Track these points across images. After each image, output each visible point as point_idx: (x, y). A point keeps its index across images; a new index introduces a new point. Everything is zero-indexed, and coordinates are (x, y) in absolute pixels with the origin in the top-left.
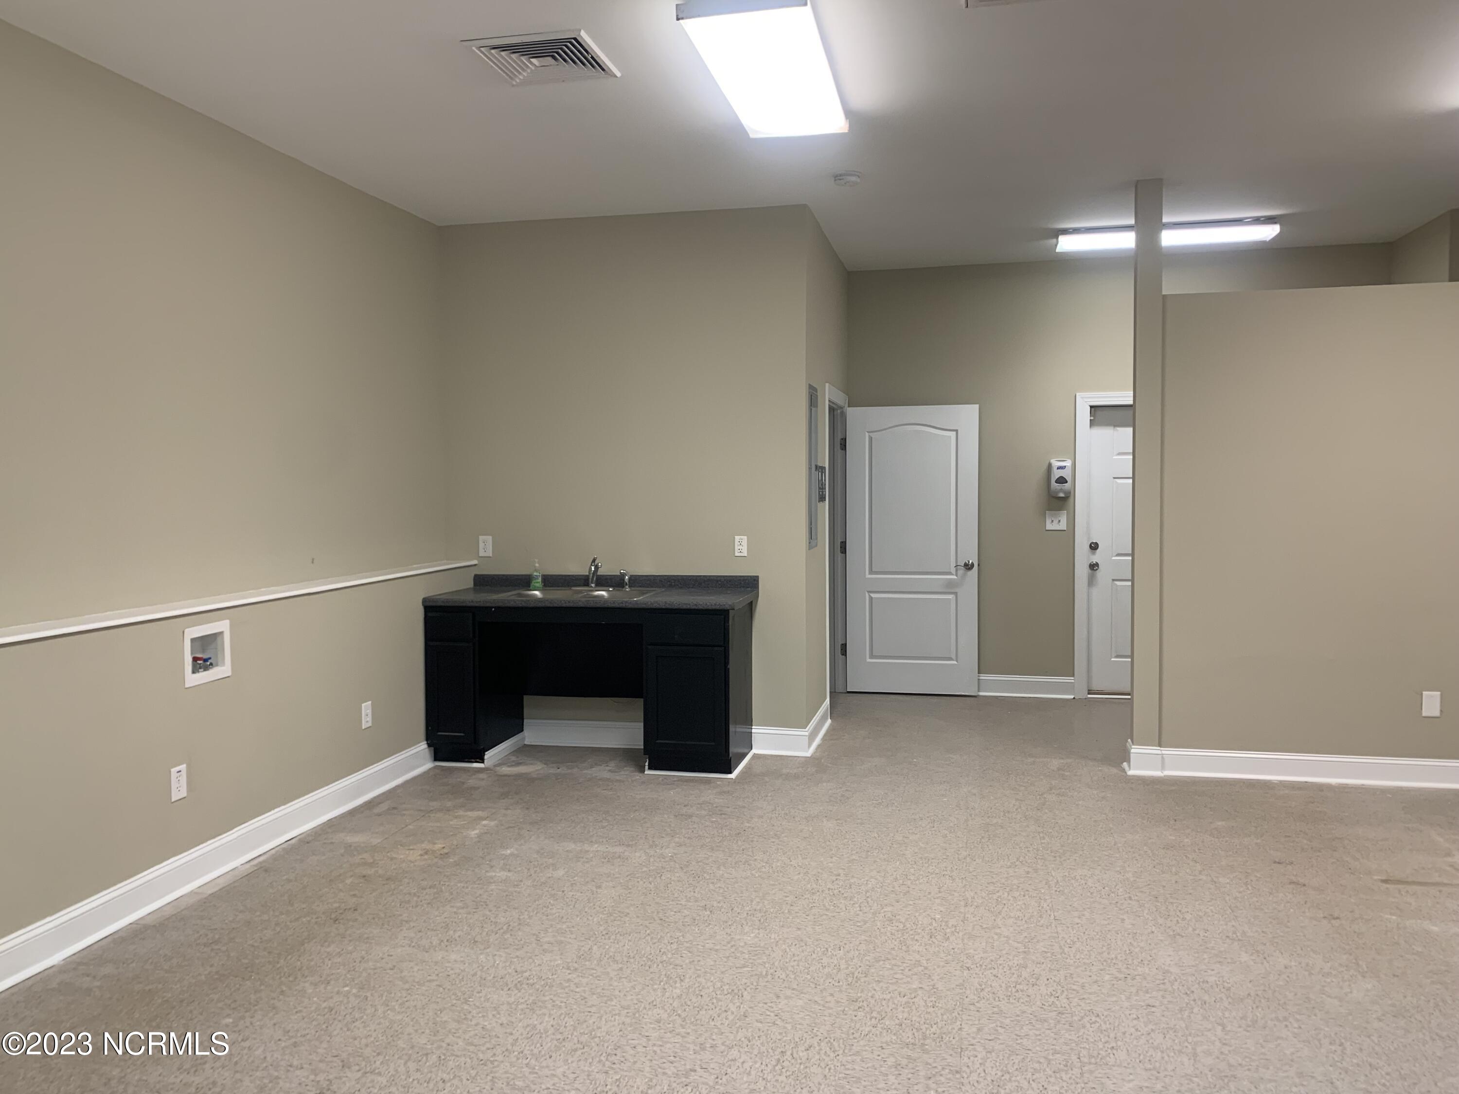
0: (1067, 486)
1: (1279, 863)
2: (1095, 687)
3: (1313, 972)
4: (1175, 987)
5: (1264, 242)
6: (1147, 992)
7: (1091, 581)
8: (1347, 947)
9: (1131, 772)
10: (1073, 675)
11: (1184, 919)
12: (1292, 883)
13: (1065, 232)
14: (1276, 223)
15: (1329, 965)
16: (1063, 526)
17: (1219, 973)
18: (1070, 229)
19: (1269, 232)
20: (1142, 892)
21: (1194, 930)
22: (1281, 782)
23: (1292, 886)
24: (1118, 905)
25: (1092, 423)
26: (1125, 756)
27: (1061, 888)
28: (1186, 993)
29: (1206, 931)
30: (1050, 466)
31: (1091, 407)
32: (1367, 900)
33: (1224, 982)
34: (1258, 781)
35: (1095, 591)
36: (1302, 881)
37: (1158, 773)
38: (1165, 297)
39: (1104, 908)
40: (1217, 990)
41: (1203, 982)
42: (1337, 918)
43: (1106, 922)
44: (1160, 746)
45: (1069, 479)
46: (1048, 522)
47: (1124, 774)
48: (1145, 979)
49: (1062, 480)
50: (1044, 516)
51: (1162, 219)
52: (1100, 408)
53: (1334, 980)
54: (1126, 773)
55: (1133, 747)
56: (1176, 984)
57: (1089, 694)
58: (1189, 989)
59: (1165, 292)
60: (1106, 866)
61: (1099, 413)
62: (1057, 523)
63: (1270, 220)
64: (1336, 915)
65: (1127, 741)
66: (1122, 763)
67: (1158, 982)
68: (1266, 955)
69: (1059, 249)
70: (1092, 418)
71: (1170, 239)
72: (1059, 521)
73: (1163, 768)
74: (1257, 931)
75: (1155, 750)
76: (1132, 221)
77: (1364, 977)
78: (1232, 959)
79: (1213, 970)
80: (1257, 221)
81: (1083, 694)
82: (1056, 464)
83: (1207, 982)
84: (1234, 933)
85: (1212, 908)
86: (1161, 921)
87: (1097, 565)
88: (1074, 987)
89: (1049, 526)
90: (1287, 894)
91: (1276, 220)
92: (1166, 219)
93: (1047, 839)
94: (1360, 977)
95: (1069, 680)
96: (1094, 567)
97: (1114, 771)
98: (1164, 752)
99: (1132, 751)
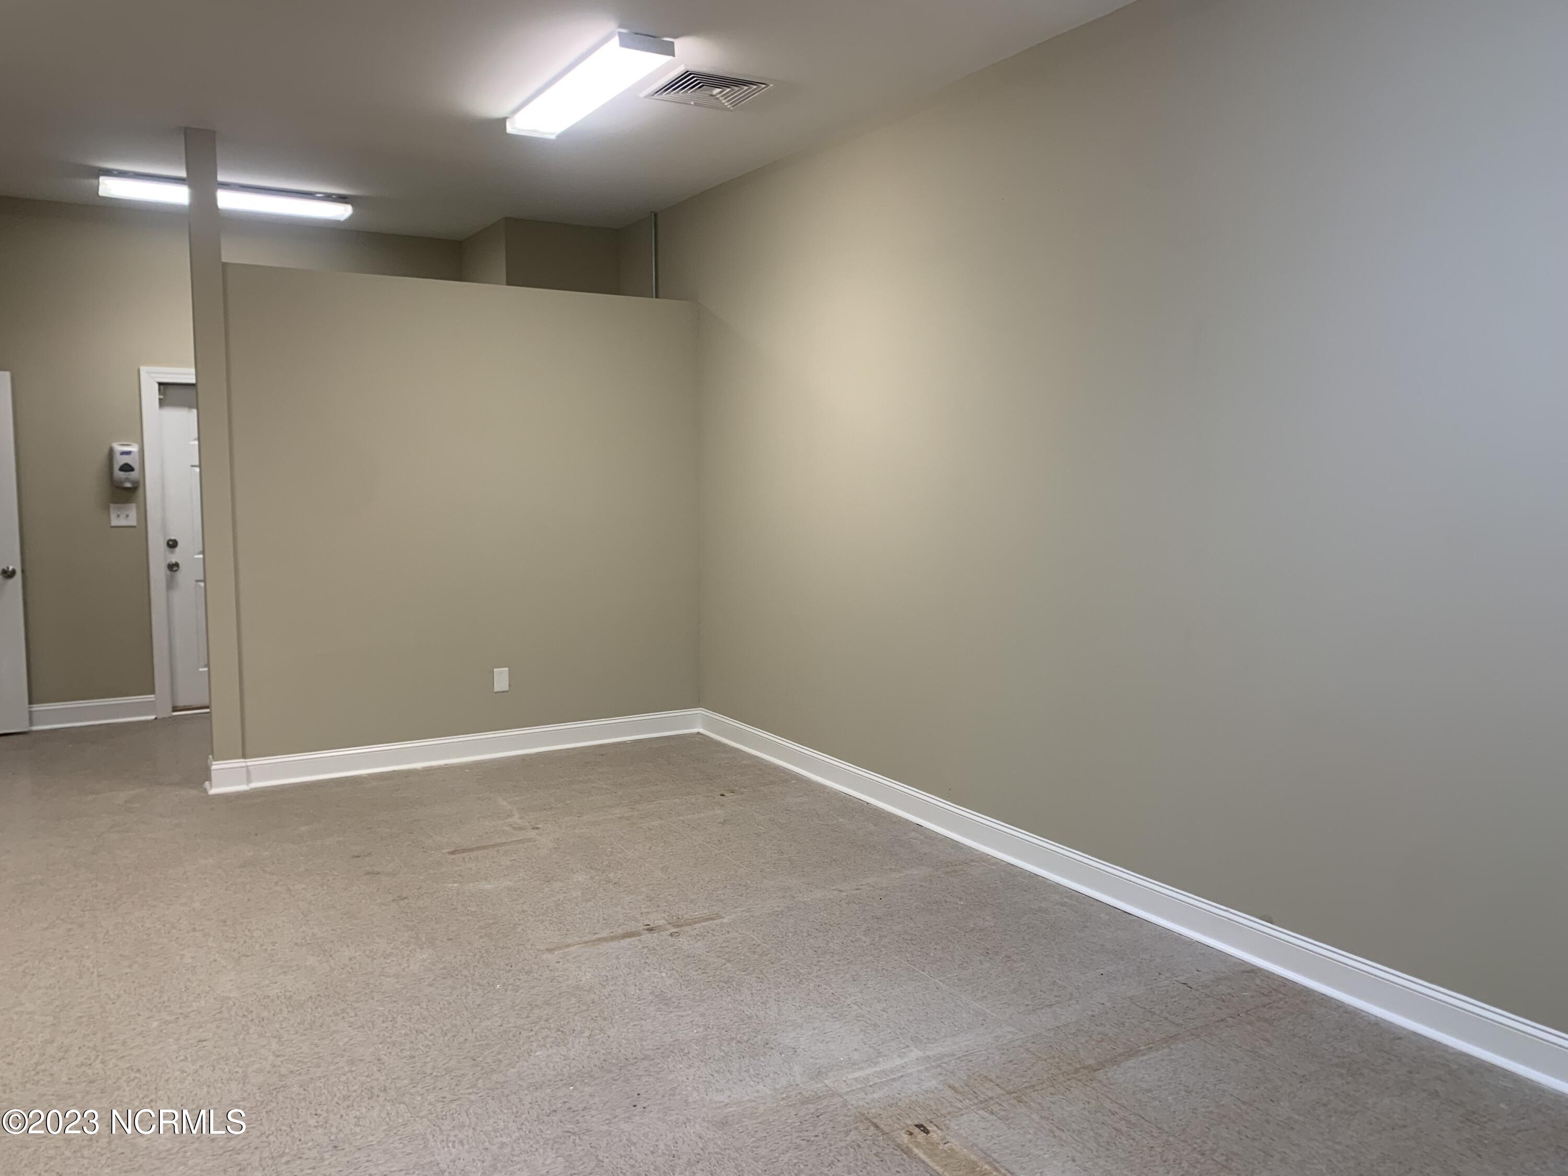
0: (134, 475)
1: (357, 857)
2: (181, 703)
3: (375, 957)
4: (233, 1013)
5: (338, 222)
6: (201, 1027)
7: (171, 584)
8: (410, 924)
9: (213, 791)
10: (153, 692)
11: (252, 937)
12: (368, 873)
13: (109, 173)
14: (347, 203)
15: (391, 946)
16: (132, 520)
17: (282, 984)
18: (116, 170)
19: (342, 212)
20: (209, 919)
21: (262, 945)
22: (370, 775)
23: (368, 876)
24: (179, 940)
25: (162, 403)
26: (206, 775)
27: (111, 938)
28: (244, 1016)
29: (274, 944)
30: (111, 452)
31: (160, 384)
32: (434, 874)
33: (286, 992)
34: (347, 778)
35: (176, 595)
36: (376, 869)
37: (243, 788)
38: (225, 265)
39: (162, 948)
40: (278, 1002)
41: (264, 998)
42: (406, 898)
43: (162, 964)
44: (244, 756)
45: (136, 465)
46: (113, 516)
47: (203, 794)
48: (200, 1013)
49: (127, 468)
50: (107, 509)
51: (216, 178)
52: (172, 386)
53: (394, 959)
54: (207, 792)
55: (214, 763)
56: (234, 1009)
57: (174, 711)
58: (247, 1010)
59: (224, 260)
60: (170, 901)
61: (171, 391)
62: (124, 517)
63: (342, 199)
64: (404, 895)
65: (208, 758)
66: (204, 782)
67: (214, 1013)
68: (332, 953)
69: (102, 192)
70: (162, 397)
71: (227, 200)
72: (127, 516)
73: (249, 781)
74: (326, 931)
75: (239, 763)
76: (183, 174)
77: (422, 948)
78: (297, 965)
79: (276, 983)
80: (329, 198)
81: (167, 712)
82: (118, 448)
83: (269, 996)
84: (304, 938)
85: (283, 918)
86: (227, 946)
87: (177, 565)
88: (113, 1047)
89: (115, 522)
90: (361, 886)
91: (347, 200)
92: (221, 178)
93: (100, 885)
94: (418, 950)
95: (151, 697)
96: (173, 567)
97: (194, 792)
98: (249, 764)
99: (213, 767)
